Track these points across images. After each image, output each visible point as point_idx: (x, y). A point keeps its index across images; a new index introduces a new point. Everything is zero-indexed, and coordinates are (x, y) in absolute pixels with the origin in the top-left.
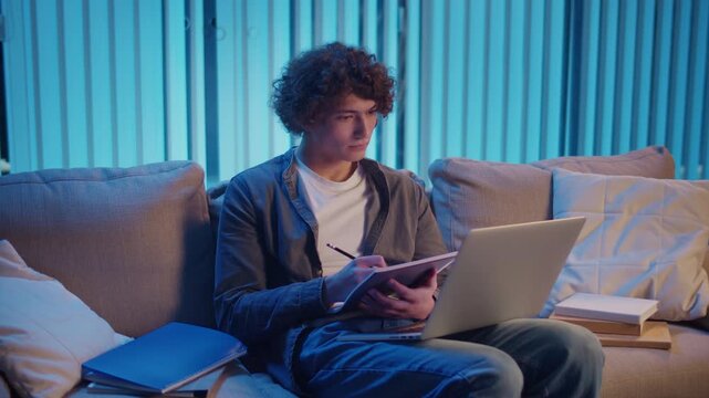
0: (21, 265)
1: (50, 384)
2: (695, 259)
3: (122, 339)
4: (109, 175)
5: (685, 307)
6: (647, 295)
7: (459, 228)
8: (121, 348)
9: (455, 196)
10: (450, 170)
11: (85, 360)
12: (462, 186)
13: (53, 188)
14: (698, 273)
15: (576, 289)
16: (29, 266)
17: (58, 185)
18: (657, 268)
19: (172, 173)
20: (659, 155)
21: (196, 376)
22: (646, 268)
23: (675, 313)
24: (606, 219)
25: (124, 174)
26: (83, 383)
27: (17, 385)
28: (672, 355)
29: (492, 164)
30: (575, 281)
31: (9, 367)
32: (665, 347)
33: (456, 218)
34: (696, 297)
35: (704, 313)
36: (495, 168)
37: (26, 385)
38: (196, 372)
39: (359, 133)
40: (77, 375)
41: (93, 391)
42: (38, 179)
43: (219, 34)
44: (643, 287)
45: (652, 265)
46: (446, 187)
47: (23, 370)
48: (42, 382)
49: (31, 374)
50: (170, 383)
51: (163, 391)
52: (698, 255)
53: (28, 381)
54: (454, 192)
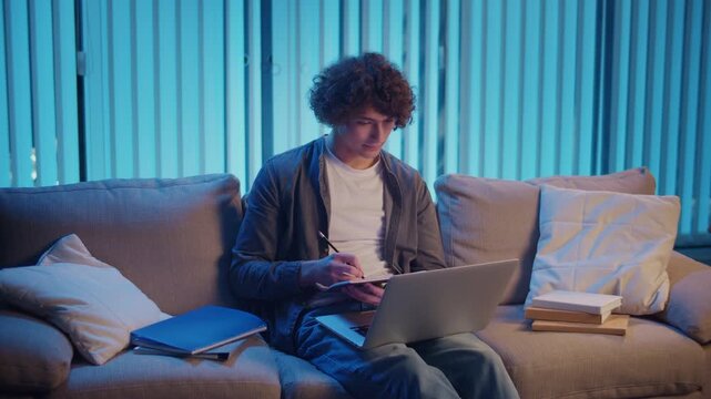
0: (86, 254)
1: (104, 345)
2: (658, 264)
3: (165, 317)
4: (161, 184)
5: (646, 302)
6: (615, 292)
7: (457, 234)
8: (164, 322)
9: (455, 207)
10: (450, 185)
11: (133, 329)
12: (460, 198)
13: (115, 194)
14: (661, 274)
15: (554, 287)
16: (93, 255)
17: (119, 191)
18: (623, 270)
19: (212, 183)
20: (642, 176)
21: (221, 343)
22: (616, 268)
23: (638, 309)
24: (584, 227)
25: (172, 183)
26: (131, 347)
27: (78, 343)
28: (626, 340)
29: (488, 180)
30: (555, 281)
31: (72, 330)
32: (621, 333)
33: (455, 225)
34: (656, 294)
35: (662, 308)
36: (491, 183)
37: (85, 344)
38: (221, 340)
39: (374, 136)
40: (126, 340)
41: (139, 353)
42: (103, 187)
43: (275, 70)
44: (610, 285)
45: (620, 267)
46: (447, 199)
47: (83, 333)
48: (98, 343)
49: (89, 336)
50: (199, 346)
51: (194, 352)
52: (661, 259)
53: (86, 341)
54: (454, 203)
